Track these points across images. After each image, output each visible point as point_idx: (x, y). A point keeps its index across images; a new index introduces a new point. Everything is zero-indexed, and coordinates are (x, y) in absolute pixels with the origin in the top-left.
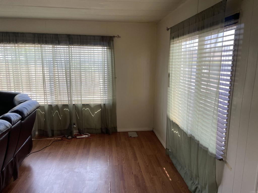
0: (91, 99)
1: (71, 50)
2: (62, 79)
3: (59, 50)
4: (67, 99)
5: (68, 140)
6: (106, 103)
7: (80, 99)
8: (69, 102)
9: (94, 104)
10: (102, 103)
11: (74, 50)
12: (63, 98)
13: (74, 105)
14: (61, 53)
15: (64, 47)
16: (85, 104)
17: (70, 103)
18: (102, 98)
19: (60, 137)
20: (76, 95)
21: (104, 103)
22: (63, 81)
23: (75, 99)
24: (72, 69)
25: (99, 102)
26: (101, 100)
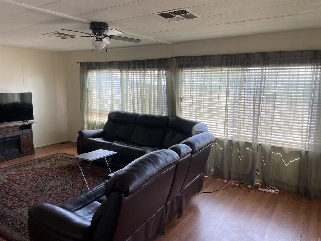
0: (287, 140)
1: (265, 72)
2: (248, 109)
3: (249, 73)
4: (252, 136)
5: (246, 189)
6: (310, 150)
7: (270, 138)
8: (253, 140)
9: (290, 149)
10: (303, 149)
11: (269, 72)
12: (247, 134)
13: (260, 145)
14: (251, 77)
15: (256, 69)
16: (276, 146)
17: (254, 142)
18: (303, 141)
19: (238, 183)
20: (264, 132)
21: (307, 150)
22: (250, 112)
23: (263, 137)
24: (263, 98)
25: (298, 147)
26: (301, 144)
